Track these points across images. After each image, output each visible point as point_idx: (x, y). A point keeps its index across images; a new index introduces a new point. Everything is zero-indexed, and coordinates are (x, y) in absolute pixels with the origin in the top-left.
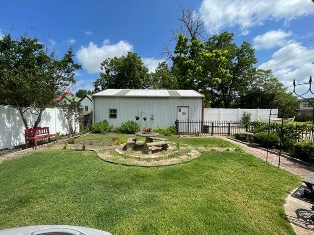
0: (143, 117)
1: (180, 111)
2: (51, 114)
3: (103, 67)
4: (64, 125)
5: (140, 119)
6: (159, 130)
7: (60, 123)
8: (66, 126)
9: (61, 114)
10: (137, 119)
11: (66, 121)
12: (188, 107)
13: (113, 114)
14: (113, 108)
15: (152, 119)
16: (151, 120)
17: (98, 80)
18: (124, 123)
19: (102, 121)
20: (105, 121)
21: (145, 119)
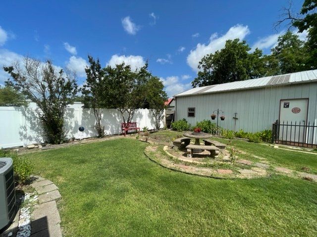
0: (220, 116)
1: (287, 106)
2: (143, 114)
3: (201, 66)
4: (152, 122)
5: (216, 119)
6: (243, 133)
7: (149, 120)
8: (154, 123)
9: (150, 113)
10: (213, 118)
11: (154, 118)
12: (308, 99)
13: (192, 113)
14: (191, 106)
15: (236, 119)
16: (234, 120)
17: (196, 79)
18: (199, 122)
19: (182, 119)
20: (184, 120)
21: (222, 119)
